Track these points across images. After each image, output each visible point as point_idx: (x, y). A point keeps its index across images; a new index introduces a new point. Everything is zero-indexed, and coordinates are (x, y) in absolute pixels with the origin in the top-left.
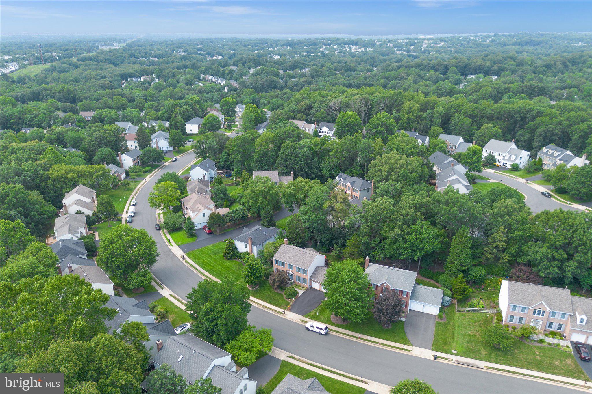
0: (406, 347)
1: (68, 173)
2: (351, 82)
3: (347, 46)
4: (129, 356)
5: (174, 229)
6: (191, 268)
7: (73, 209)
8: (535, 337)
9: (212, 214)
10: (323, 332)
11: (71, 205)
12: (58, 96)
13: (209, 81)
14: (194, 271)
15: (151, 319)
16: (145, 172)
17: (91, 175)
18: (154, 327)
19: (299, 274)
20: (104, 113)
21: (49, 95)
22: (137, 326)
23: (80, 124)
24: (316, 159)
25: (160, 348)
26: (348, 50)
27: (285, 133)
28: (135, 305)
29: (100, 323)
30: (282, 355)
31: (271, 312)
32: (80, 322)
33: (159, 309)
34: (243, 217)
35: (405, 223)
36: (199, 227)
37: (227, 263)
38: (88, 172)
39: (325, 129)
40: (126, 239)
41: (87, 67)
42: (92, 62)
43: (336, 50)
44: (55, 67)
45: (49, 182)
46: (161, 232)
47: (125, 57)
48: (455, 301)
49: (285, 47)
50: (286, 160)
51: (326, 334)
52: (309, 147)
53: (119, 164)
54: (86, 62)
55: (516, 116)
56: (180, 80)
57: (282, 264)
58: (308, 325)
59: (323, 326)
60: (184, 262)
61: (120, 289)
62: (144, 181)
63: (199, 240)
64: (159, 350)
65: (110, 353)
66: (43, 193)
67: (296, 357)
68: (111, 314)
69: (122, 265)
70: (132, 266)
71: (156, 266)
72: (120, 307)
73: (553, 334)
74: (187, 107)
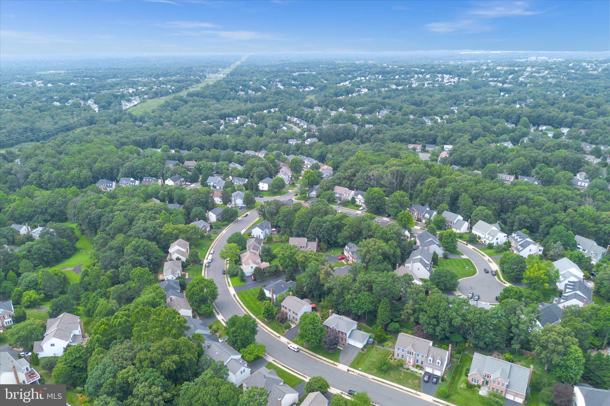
0: (336, 363)
1: (173, 230)
2: (416, 133)
3: (440, 75)
4: (193, 348)
5: (233, 275)
6: (237, 303)
7: (174, 256)
8: (406, 366)
9: (256, 268)
10: (296, 350)
11: (174, 253)
12: (169, 141)
13: (293, 122)
14: (239, 305)
15: (208, 332)
16: (223, 226)
17: (187, 231)
18: (209, 337)
19: (294, 315)
20: (202, 165)
21: (163, 139)
22: (199, 336)
23: (184, 175)
24: (335, 231)
25: (209, 347)
26: (440, 79)
27: (315, 210)
28: (201, 324)
29: (183, 332)
30: (270, 359)
31: (273, 336)
32: (174, 331)
33: (214, 327)
34: (276, 271)
35: (355, 292)
36: (248, 275)
37: (258, 303)
38: (186, 230)
39: (360, 197)
40: (201, 285)
41: (194, 104)
42: (198, 98)
43: (427, 80)
44: (169, 103)
45: (162, 236)
46: (225, 276)
47: (226, 92)
48: (376, 342)
49: (377, 76)
50: (314, 230)
51: (297, 351)
52: (330, 222)
53: (206, 219)
54: (195, 97)
55: (508, 200)
56: (268, 124)
57: (286, 308)
58: (289, 346)
59: (296, 346)
60: (234, 299)
61: (196, 313)
62: (221, 233)
63: (247, 284)
64: (208, 348)
65: (185, 345)
66: (158, 243)
67: (277, 361)
68: (188, 328)
69: (197, 300)
70: (203, 301)
71: (217, 300)
72: (193, 325)
73: (418, 366)
74: (262, 168)
